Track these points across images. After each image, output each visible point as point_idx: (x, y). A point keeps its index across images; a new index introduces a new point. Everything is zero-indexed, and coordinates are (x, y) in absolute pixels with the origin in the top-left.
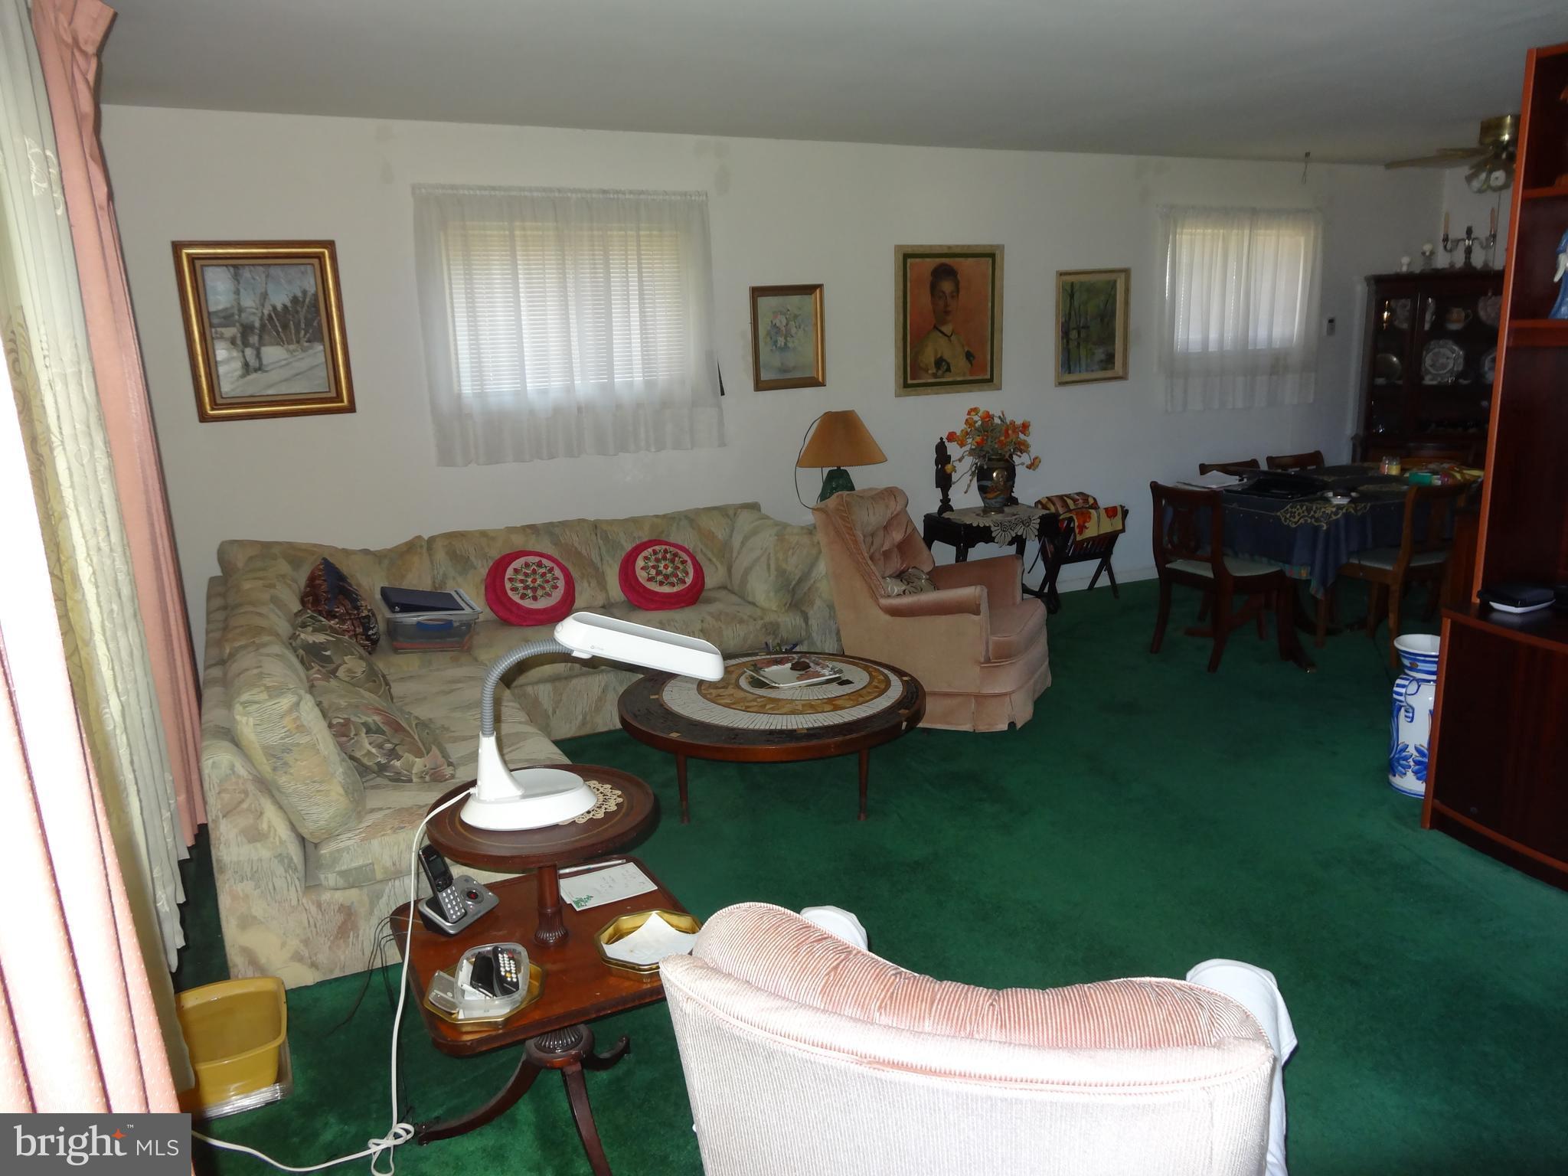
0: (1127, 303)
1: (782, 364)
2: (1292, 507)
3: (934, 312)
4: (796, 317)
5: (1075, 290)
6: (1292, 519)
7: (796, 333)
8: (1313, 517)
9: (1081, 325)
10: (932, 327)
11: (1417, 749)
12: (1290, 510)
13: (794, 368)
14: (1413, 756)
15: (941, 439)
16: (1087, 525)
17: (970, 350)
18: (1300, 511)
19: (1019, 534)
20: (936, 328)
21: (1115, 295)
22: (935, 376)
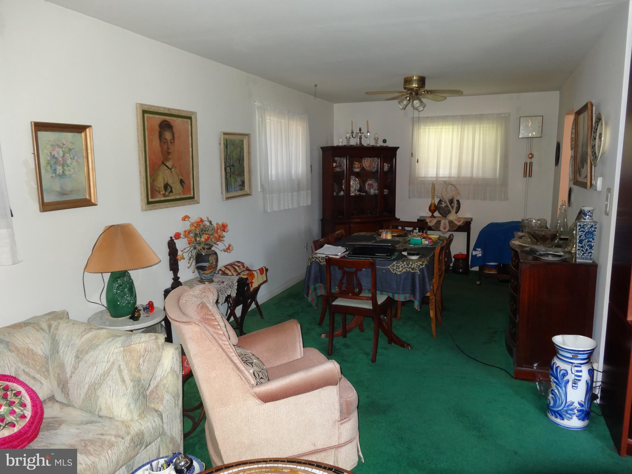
0: (249, 153)
1: (61, 188)
2: (396, 263)
3: (162, 152)
4: (70, 150)
5: (227, 145)
6: (397, 269)
7: (71, 164)
8: (410, 267)
9: (231, 165)
10: (161, 162)
11: (579, 404)
12: (396, 265)
13: (71, 192)
14: (577, 408)
15: (171, 238)
16: (253, 281)
17: (182, 178)
18: (402, 265)
19: (229, 294)
20: (163, 163)
21: (243, 148)
22: (164, 195)
